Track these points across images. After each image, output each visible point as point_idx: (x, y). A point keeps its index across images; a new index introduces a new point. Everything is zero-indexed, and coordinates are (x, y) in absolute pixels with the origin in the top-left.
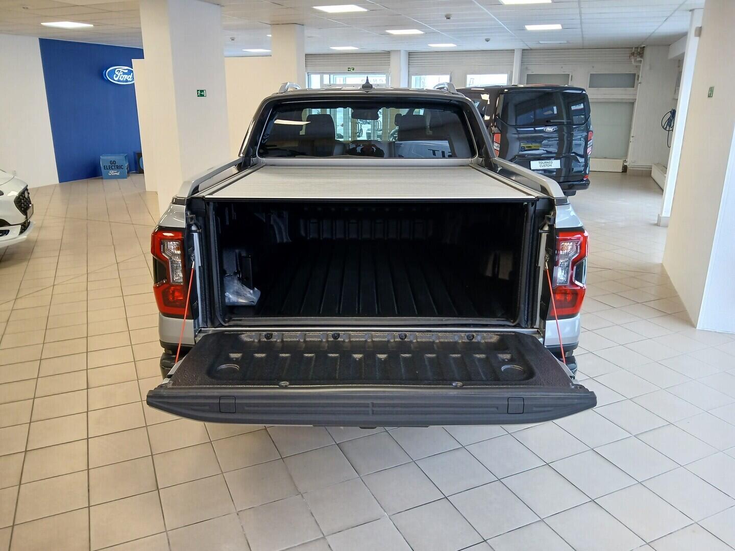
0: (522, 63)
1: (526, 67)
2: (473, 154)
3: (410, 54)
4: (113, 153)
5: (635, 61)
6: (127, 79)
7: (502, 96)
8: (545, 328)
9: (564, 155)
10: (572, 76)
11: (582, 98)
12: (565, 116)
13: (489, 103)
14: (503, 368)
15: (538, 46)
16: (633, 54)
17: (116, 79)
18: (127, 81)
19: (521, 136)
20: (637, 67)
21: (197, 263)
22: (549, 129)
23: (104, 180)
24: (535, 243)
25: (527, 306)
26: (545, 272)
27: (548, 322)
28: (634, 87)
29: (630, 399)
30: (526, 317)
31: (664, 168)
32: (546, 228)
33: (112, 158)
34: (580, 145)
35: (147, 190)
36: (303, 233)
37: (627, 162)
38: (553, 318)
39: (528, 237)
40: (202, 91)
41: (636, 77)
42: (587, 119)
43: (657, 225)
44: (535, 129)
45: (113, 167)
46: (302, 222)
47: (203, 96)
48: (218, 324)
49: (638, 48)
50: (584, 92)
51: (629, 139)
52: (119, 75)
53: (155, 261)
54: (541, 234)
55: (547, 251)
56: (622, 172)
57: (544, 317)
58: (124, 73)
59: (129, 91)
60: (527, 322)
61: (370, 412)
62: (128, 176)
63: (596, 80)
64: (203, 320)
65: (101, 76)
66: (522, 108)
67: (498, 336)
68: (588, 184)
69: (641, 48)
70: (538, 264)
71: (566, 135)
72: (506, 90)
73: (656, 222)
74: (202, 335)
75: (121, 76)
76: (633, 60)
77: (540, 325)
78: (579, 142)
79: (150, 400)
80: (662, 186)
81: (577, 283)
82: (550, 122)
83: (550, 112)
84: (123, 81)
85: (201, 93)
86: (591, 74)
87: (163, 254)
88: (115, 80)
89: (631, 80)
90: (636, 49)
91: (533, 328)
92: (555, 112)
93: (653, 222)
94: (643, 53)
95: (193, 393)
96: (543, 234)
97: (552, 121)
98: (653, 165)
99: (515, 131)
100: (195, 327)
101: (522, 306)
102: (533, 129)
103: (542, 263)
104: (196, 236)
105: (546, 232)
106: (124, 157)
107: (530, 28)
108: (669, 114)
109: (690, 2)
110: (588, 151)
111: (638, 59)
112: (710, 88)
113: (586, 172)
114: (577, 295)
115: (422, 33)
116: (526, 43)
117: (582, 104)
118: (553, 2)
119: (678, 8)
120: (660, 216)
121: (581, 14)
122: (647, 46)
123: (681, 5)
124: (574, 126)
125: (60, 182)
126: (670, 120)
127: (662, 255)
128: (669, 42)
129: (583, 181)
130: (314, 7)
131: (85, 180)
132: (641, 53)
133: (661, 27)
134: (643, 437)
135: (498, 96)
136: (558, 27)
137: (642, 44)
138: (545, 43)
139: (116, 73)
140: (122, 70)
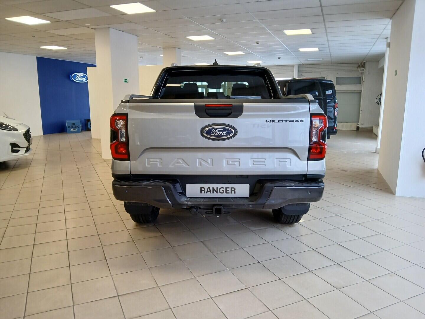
0: (298, 72)
1: (301, 74)
2: (271, 97)
4: (73, 119)
7: (287, 84)
10: (326, 78)
11: (330, 86)
12: (322, 96)
15: (307, 62)
16: (359, 66)
18: (82, 81)
20: (361, 73)
23: (68, 134)
28: (360, 84)
29: (359, 224)
31: (377, 125)
33: (73, 122)
35: (92, 138)
38: (310, 160)
40: (126, 79)
41: (362, 79)
42: (334, 98)
43: (375, 153)
45: (73, 127)
47: (127, 82)
49: (362, 63)
50: (332, 82)
51: (360, 112)
52: (79, 77)
53: (112, 132)
56: (357, 130)
58: (81, 77)
59: (85, 86)
62: (82, 132)
63: (339, 80)
65: (68, 77)
68: (337, 132)
69: (363, 63)
71: (323, 105)
72: (289, 81)
73: (375, 151)
75: (80, 78)
76: (359, 69)
78: (330, 110)
81: (321, 141)
84: (80, 81)
85: (126, 81)
86: (337, 77)
87: (116, 127)
88: (76, 80)
89: (359, 80)
90: (361, 64)
92: (317, 95)
93: (373, 151)
94: (365, 66)
98: (373, 126)
106: (79, 121)
107: (302, 50)
108: (380, 96)
109: (385, 32)
110: (335, 114)
111: (362, 69)
112: (396, 71)
113: (335, 125)
114: (322, 149)
115: (244, 54)
116: (300, 60)
117: (331, 90)
118: (313, 33)
119: (379, 37)
120: (376, 149)
121: (328, 41)
122: (366, 61)
123: (380, 35)
124: (328, 101)
125: (43, 134)
126: (380, 99)
127: (377, 165)
128: (378, 59)
129: (333, 130)
130: (187, 37)
131: (58, 134)
132: (363, 65)
133: (372, 49)
134: (365, 239)
135: (285, 85)
136: (316, 49)
137: (364, 60)
138: (311, 60)
139: (77, 76)
140: (80, 75)
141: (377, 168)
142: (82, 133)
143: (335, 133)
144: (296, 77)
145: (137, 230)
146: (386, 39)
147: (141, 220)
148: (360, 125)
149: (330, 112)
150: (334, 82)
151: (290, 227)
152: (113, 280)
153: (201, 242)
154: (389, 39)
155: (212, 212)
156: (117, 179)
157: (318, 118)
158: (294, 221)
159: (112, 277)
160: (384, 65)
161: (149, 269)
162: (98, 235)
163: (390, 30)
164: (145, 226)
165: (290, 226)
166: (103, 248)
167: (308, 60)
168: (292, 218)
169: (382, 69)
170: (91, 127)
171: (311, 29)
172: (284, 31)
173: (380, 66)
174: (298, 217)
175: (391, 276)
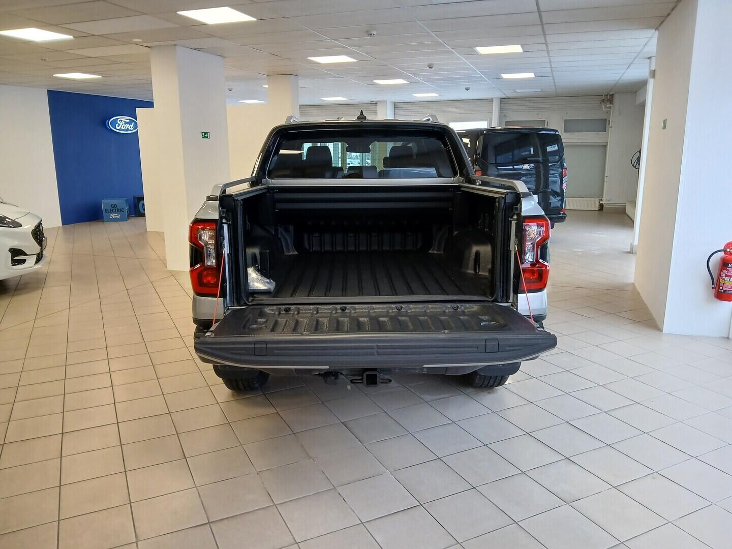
0: (500, 111)
1: (505, 115)
2: (455, 175)
3: (396, 104)
4: (113, 197)
5: (606, 107)
6: (128, 128)
7: (482, 137)
8: (517, 302)
9: (541, 190)
10: (547, 122)
11: (555, 138)
12: (541, 157)
13: (469, 146)
14: (482, 324)
15: (515, 95)
16: (603, 101)
17: (118, 128)
18: (127, 130)
19: (501, 173)
20: (607, 112)
21: (226, 251)
22: (526, 167)
23: (105, 223)
24: (506, 230)
25: (502, 284)
26: (515, 254)
27: (519, 295)
28: (606, 131)
29: (601, 386)
30: (502, 293)
31: (634, 202)
32: (515, 217)
33: (114, 202)
34: (556, 182)
35: (148, 230)
36: (307, 246)
37: (602, 201)
38: (523, 292)
39: (500, 226)
40: (206, 133)
41: (607, 123)
42: (561, 158)
43: (630, 252)
44: (513, 167)
45: (114, 210)
46: (306, 236)
47: (208, 138)
48: (243, 303)
49: (607, 95)
50: (557, 133)
51: (604, 180)
52: (121, 124)
53: (192, 249)
54: (511, 222)
55: (516, 236)
56: (599, 210)
57: (517, 291)
58: (126, 123)
59: (132, 139)
60: (503, 297)
61: (376, 353)
62: (129, 219)
63: (570, 126)
64: (230, 301)
65: (104, 124)
66: (501, 148)
67: (479, 307)
68: (565, 217)
69: (610, 95)
70: (510, 248)
71: (542, 172)
72: (485, 132)
73: (629, 250)
74: (229, 311)
75: (123, 125)
76: (603, 107)
77: (513, 300)
78: (554, 179)
79: (198, 346)
80: (632, 217)
81: (541, 261)
82: (527, 159)
83: (527, 153)
84: (123, 130)
85: (205, 135)
86: (565, 120)
87: (200, 242)
88: (116, 129)
89: (603, 125)
90: (606, 97)
91: (508, 302)
92: (532, 153)
93: (627, 250)
94: (613, 100)
95: (233, 340)
96: (513, 221)
97: (528, 159)
98: (627, 203)
99: (496, 169)
100: (224, 306)
101: (498, 283)
102: (512, 167)
103: (513, 247)
104: (225, 226)
105: (515, 220)
106: (125, 201)
107: (506, 76)
108: (638, 153)
109: (646, 49)
110: (563, 187)
111: (608, 105)
112: (665, 121)
113: (562, 206)
114: (542, 273)
115: (407, 82)
116: (504, 91)
117: (556, 145)
118: (525, 51)
119: (637, 56)
120: (632, 246)
121: (550, 62)
122: (616, 93)
123: (639, 53)
124: (550, 164)
125: (63, 225)
126: (639, 159)
127: (633, 276)
128: (636, 89)
129: (560, 214)
130: (309, 58)
131: (88, 223)
132: (611, 99)
133: (625, 74)
134: (613, 413)
135: (478, 137)
136: (531, 75)
137: (611, 91)
138: (521, 91)
139: (119, 122)
140: (123, 119)
141: (633, 282)
142: (129, 221)
143: (562, 219)
144: (495, 124)
145: (234, 403)
146: (649, 60)
147: (241, 386)
148: (604, 201)
149: (555, 182)
150: (561, 132)
151: (489, 393)
152: (199, 495)
153: (342, 423)
154: (653, 60)
155: (362, 379)
156: (201, 328)
157: (535, 224)
158: (495, 384)
159: (197, 490)
160: (645, 100)
161: (258, 474)
162: (169, 413)
163: (656, 46)
164: (247, 396)
165: (489, 391)
166: (178, 437)
167: (517, 91)
168: (491, 380)
169: (643, 106)
170: (144, 210)
171: (522, 46)
172: (477, 48)
173: (638, 102)
174: (502, 378)
175: (654, 478)
